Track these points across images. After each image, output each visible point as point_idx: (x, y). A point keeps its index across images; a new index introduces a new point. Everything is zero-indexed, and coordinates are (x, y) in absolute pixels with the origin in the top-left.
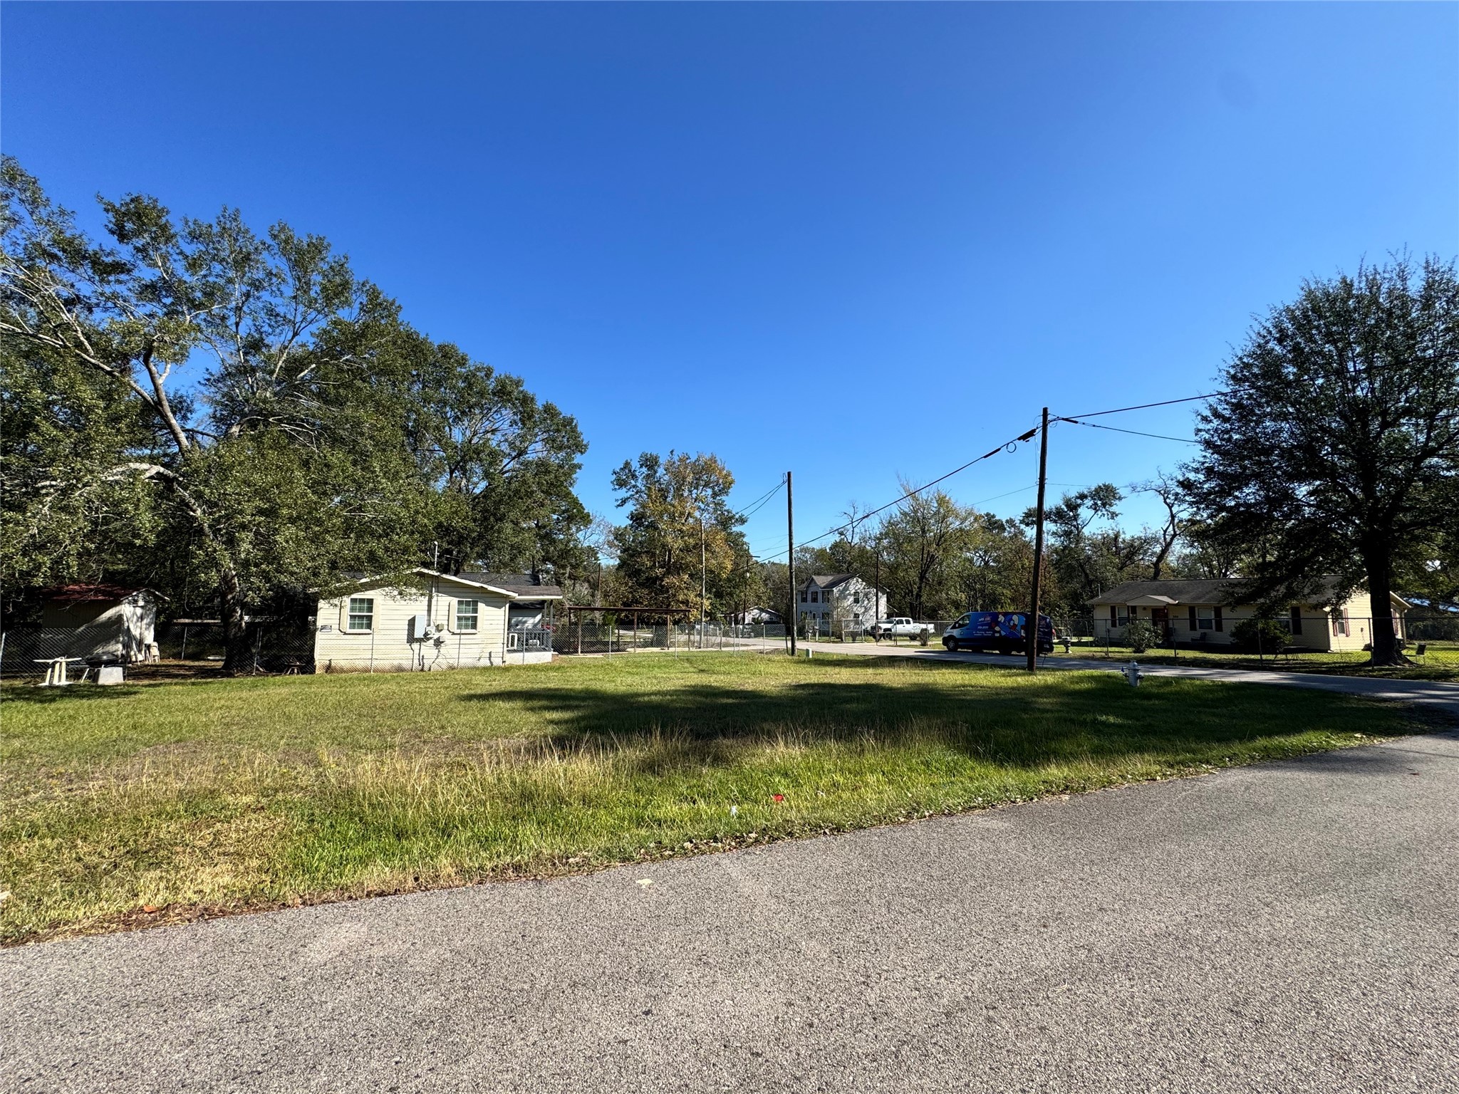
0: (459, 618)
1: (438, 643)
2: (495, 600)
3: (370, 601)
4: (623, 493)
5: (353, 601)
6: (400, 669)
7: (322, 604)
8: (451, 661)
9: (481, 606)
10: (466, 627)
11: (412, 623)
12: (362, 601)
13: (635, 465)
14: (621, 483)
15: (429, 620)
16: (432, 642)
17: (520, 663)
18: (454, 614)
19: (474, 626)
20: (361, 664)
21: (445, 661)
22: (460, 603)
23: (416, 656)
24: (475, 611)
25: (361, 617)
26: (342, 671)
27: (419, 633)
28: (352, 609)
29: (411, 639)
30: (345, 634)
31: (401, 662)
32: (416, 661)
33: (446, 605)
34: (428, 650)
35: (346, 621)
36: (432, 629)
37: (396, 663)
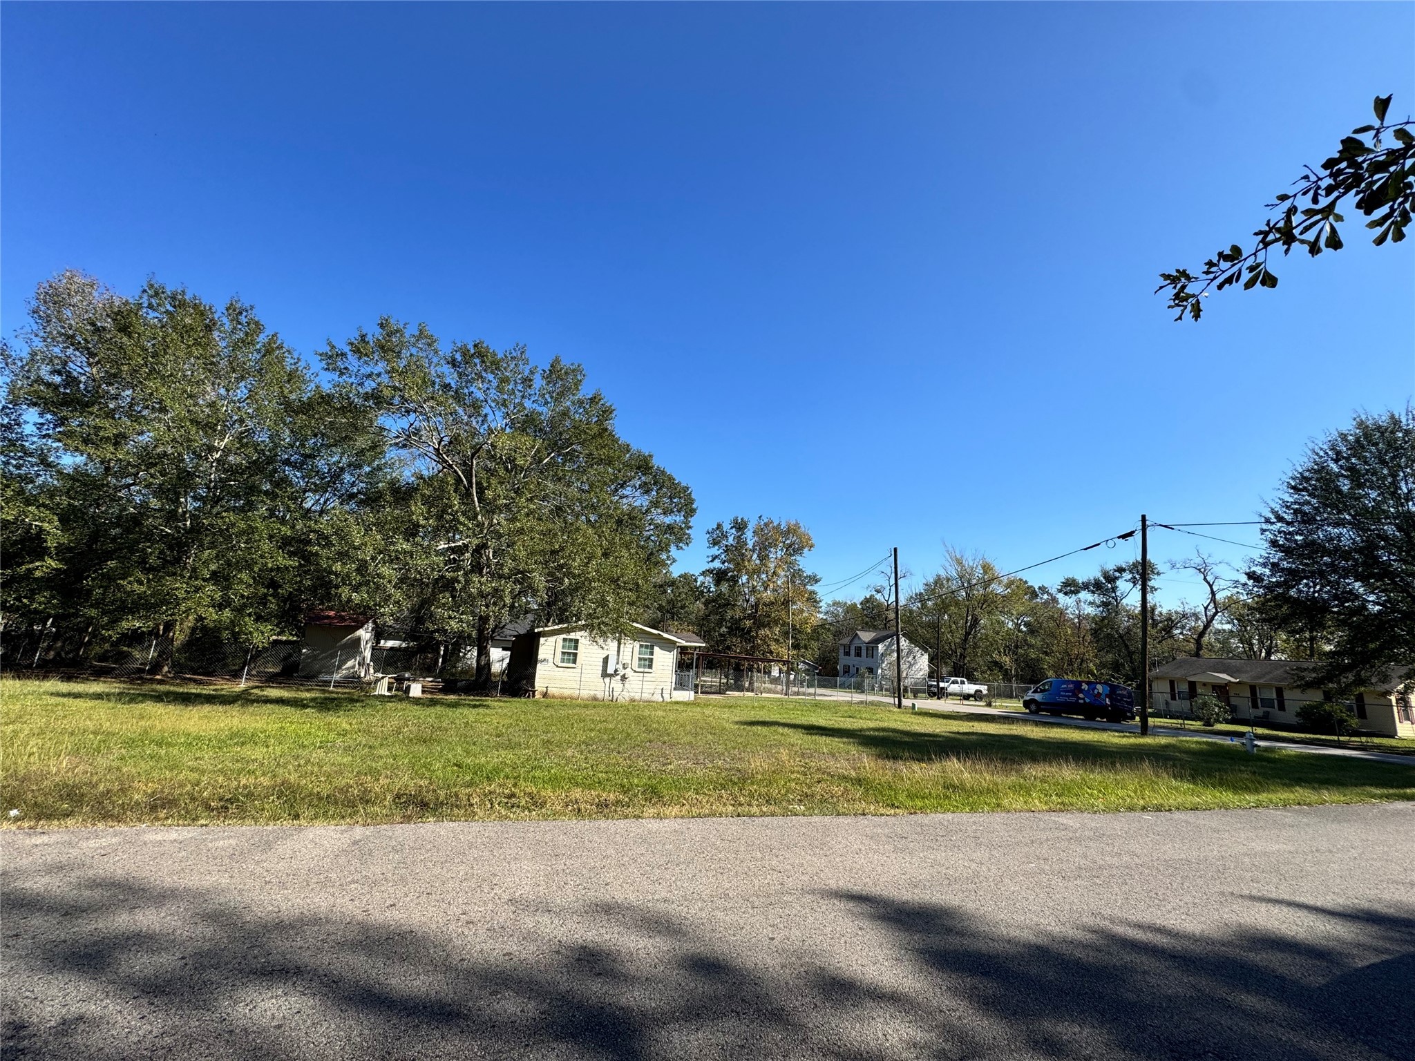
0: (640, 659)
1: (624, 678)
2: (668, 645)
3: (577, 641)
4: (715, 551)
5: (565, 640)
6: (595, 699)
7: (542, 640)
8: (632, 694)
9: (656, 649)
10: (644, 666)
11: (606, 660)
12: (571, 640)
13: (726, 527)
14: (715, 543)
15: (618, 659)
16: (619, 677)
17: (686, 699)
18: (636, 655)
19: (650, 667)
20: (567, 692)
21: (628, 694)
22: (641, 646)
23: (607, 689)
24: (652, 653)
25: (569, 654)
26: (554, 697)
27: (610, 670)
28: (563, 647)
29: (605, 674)
30: (557, 667)
31: (596, 692)
32: (607, 693)
33: (631, 650)
34: (616, 683)
35: (559, 656)
36: (620, 667)
37: (592, 693)
